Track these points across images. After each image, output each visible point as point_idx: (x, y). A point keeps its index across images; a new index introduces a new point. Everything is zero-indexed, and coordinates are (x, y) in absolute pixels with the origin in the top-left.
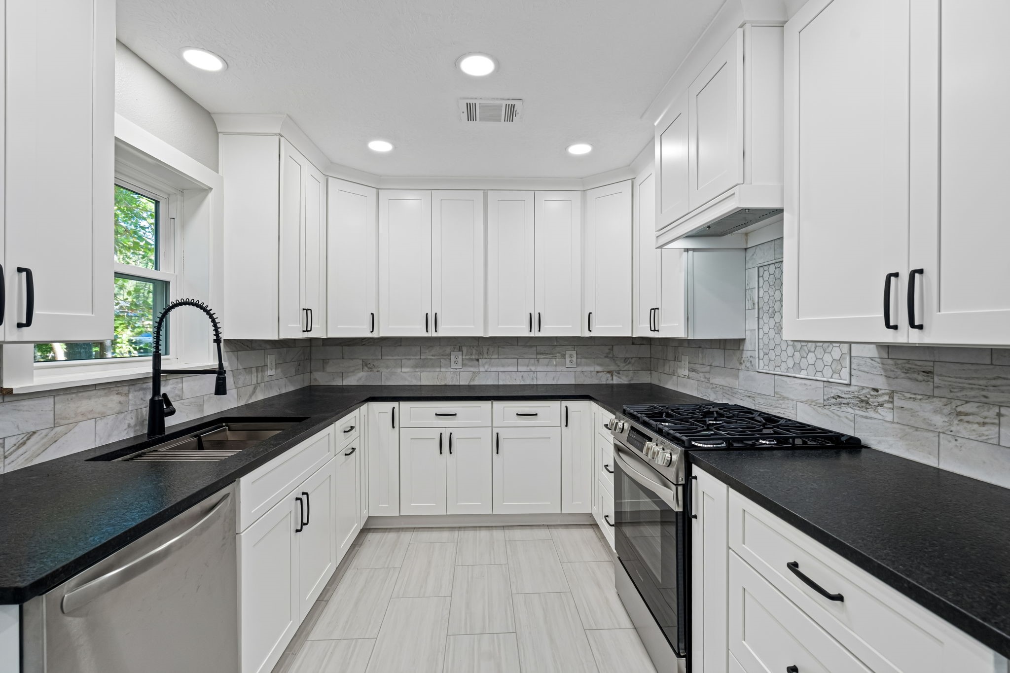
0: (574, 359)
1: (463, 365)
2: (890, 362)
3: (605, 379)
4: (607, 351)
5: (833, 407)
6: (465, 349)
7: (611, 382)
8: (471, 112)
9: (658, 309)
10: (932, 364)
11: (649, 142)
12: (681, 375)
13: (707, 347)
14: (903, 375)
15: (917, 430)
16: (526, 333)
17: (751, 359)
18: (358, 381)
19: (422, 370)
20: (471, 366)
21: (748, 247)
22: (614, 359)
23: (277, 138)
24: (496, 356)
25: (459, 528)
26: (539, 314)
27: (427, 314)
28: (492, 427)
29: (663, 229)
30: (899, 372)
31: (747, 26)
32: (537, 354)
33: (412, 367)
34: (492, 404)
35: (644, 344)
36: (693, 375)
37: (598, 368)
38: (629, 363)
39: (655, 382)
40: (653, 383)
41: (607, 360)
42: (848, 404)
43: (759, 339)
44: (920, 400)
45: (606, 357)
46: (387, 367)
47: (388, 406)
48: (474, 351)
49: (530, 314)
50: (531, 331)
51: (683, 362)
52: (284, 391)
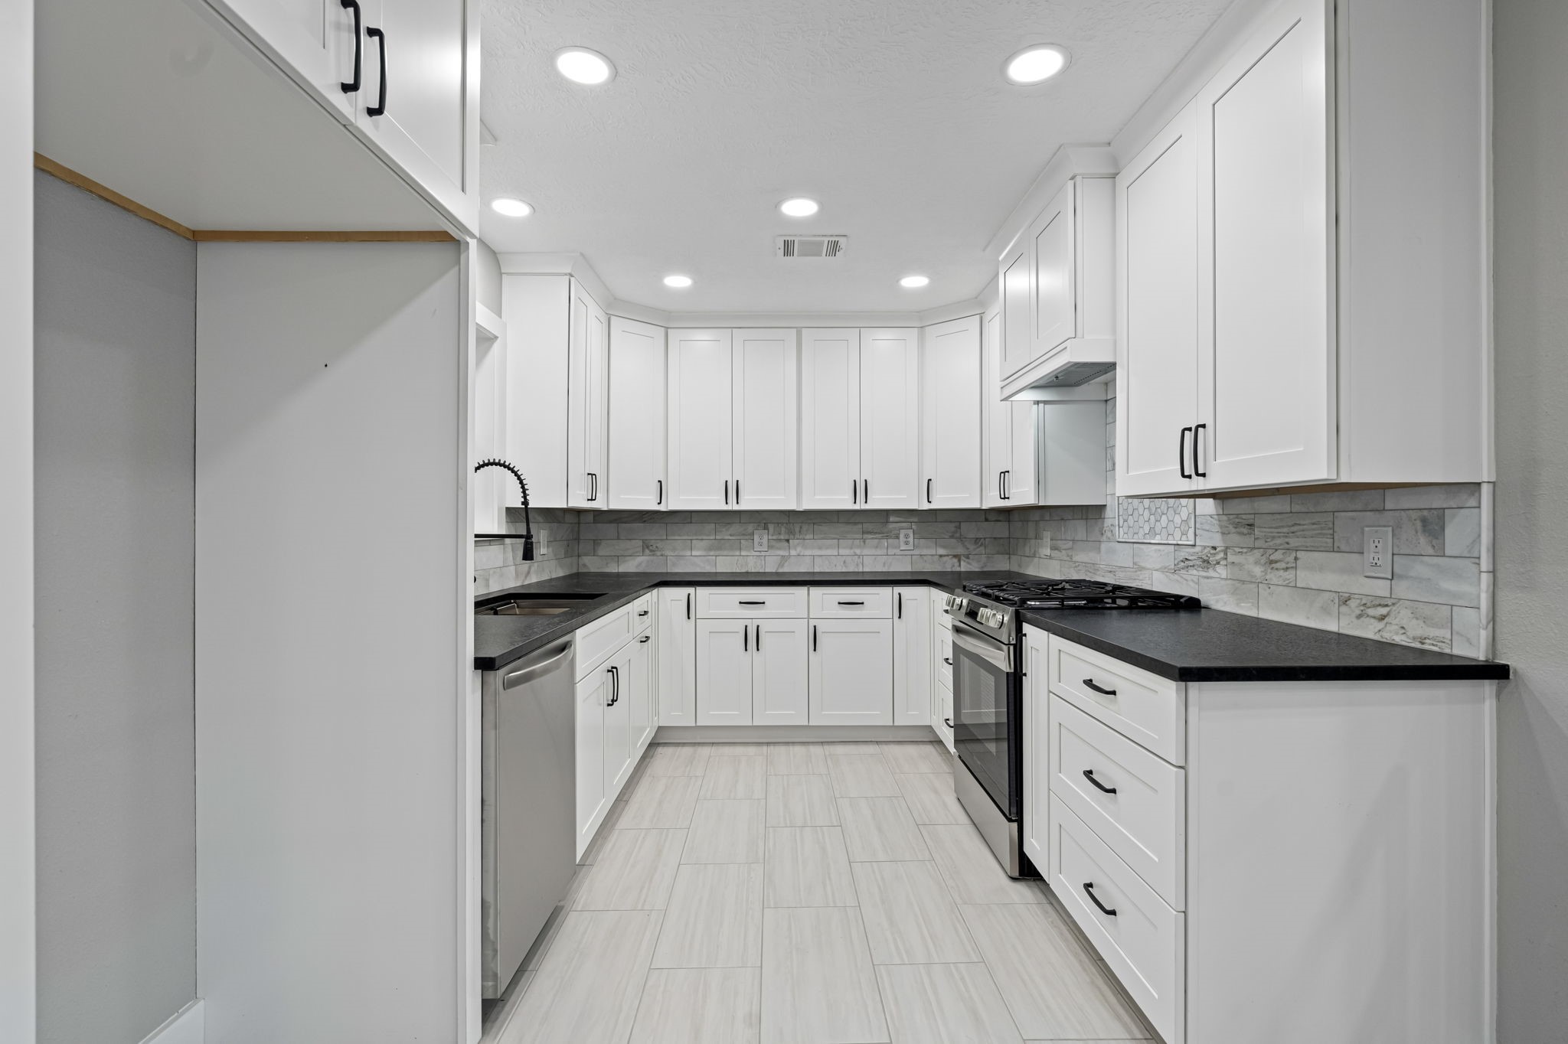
0: (911, 539)
1: (770, 547)
2: (1225, 518)
3: (950, 565)
4: (953, 529)
5: (1183, 572)
6: (771, 527)
7: (958, 569)
8: (788, 249)
9: (1008, 472)
10: (1252, 516)
11: (992, 280)
12: (1042, 556)
13: (1070, 517)
14: (1234, 530)
15: (1244, 584)
16: (849, 505)
17: (1112, 528)
18: (637, 567)
19: (717, 553)
20: (779, 549)
21: (1109, 398)
22: (961, 539)
23: (568, 277)
24: (811, 536)
25: (768, 744)
26: (866, 481)
27: (727, 482)
28: (809, 618)
29: (1008, 379)
30: (1231, 527)
31: (1078, 179)
32: (863, 533)
33: (705, 550)
34: (809, 590)
35: (1000, 521)
36: (1055, 553)
37: (941, 551)
38: (981, 545)
39: (1015, 568)
40: (1012, 570)
41: (953, 541)
42: (1193, 566)
43: (1119, 504)
44: (1246, 553)
45: (952, 537)
46: (674, 549)
47: (682, 592)
48: (783, 529)
49: (855, 481)
50: (855, 502)
51: (1045, 540)
52: (554, 576)
